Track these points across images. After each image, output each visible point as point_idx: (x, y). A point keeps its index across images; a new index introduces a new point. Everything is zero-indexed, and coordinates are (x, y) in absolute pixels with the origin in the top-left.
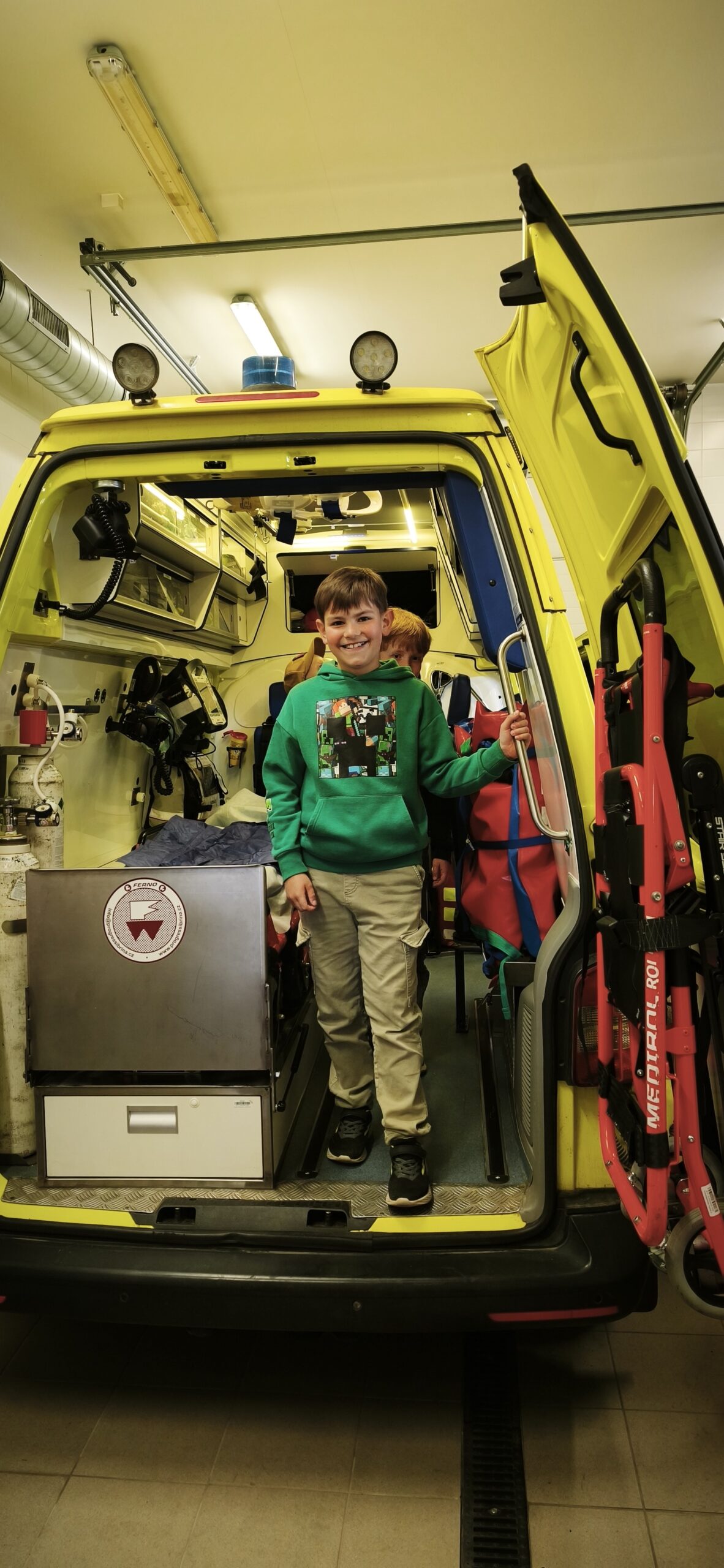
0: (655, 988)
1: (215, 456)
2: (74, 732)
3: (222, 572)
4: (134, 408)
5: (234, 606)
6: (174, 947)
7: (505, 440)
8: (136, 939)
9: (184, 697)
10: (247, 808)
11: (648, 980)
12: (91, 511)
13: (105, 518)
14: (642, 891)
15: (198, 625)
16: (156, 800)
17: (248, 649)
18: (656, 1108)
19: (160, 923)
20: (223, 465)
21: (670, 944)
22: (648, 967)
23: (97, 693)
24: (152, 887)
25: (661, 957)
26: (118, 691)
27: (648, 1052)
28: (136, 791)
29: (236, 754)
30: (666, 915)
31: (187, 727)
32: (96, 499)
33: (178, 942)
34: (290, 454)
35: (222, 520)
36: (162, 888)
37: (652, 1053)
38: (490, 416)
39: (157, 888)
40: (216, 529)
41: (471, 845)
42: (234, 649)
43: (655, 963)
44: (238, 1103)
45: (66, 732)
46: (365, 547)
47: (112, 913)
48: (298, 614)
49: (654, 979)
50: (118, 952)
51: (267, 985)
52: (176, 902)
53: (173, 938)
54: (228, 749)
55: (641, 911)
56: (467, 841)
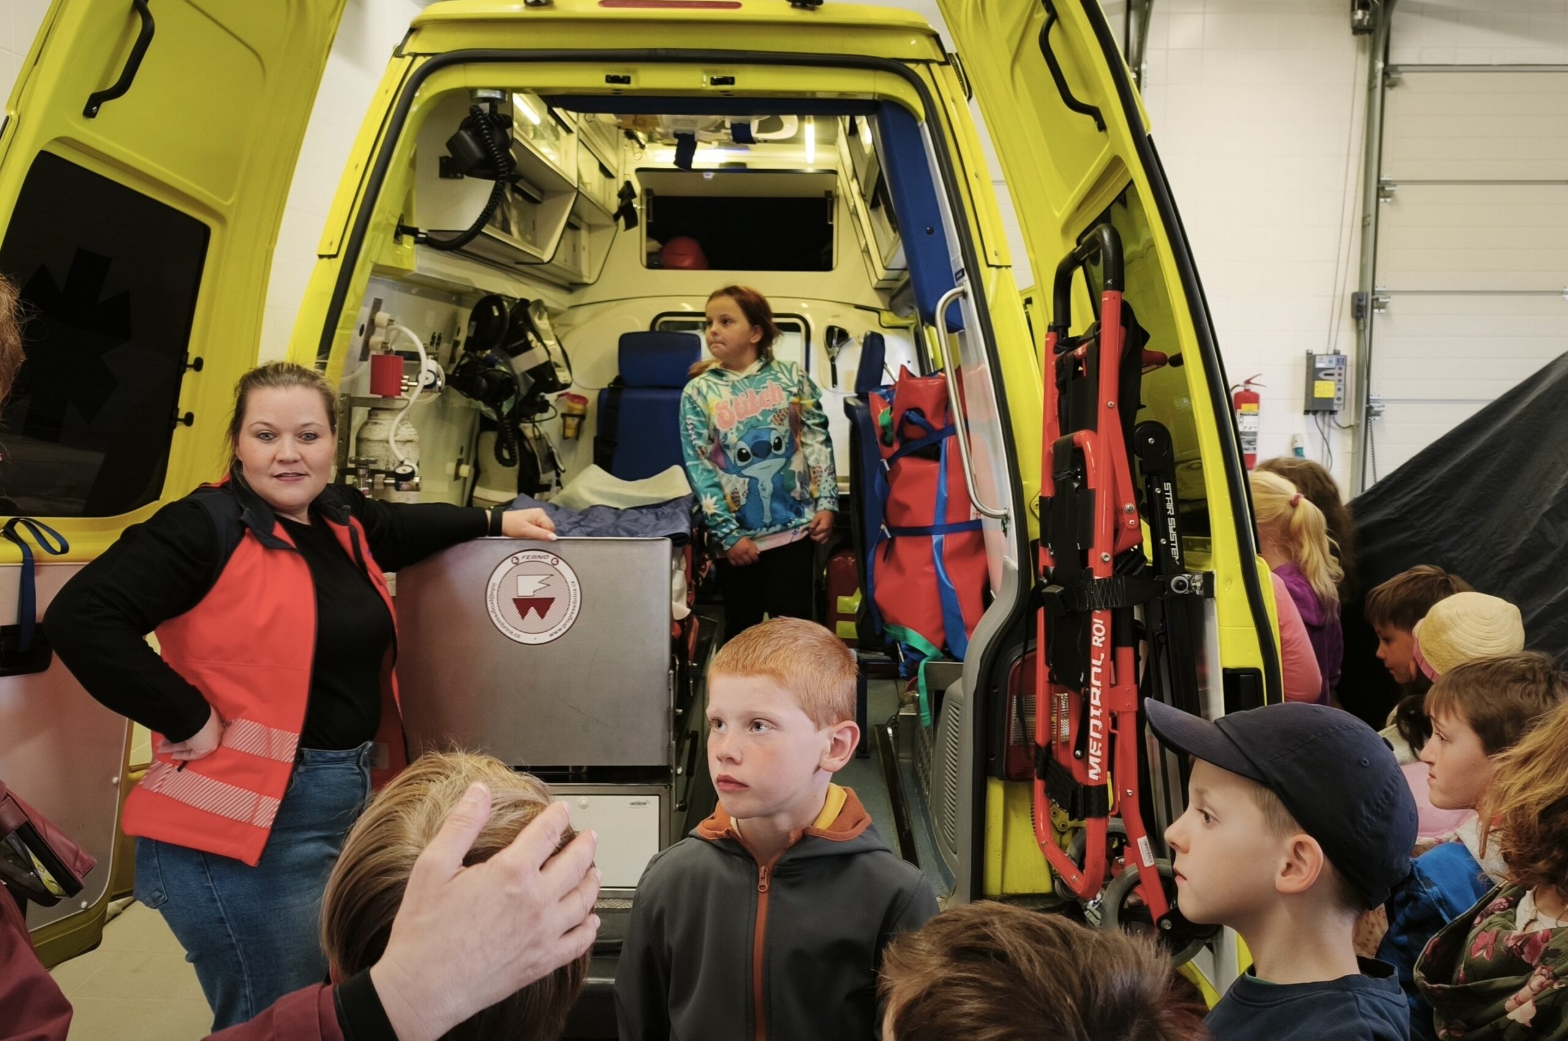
0: (1101, 645)
1: (618, 70)
2: (435, 383)
3: (579, 193)
4: (526, 8)
6: (567, 627)
7: (950, 69)
8: (523, 617)
9: (527, 346)
10: (599, 488)
11: (1094, 638)
12: (466, 125)
13: (487, 134)
14: (1091, 553)
15: (546, 257)
16: (482, 476)
17: (590, 288)
18: (1098, 760)
19: (551, 600)
20: (627, 80)
21: (1117, 604)
22: (1095, 626)
23: (433, 337)
24: (543, 560)
25: (1108, 615)
26: (452, 336)
27: (1092, 708)
28: (459, 463)
29: (572, 422)
30: (1114, 575)
31: (535, 385)
33: (571, 622)
34: (707, 72)
35: (581, 129)
36: (554, 562)
37: (1097, 708)
38: (933, 40)
39: (548, 561)
40: (573, 138)
41: (886, 531)
42: (573, 286)
43: (1102, 622)
44: (633, 804)
45: (427, 383)
46: (744, 164)
47: (496, 587)
49: (1100, 637)
50: (503, 633)
51: (671, 672)
52: (570, 576)
53: (567, 618)
54: (563, 416)
55: (1090, 572)
56: (883, 527)
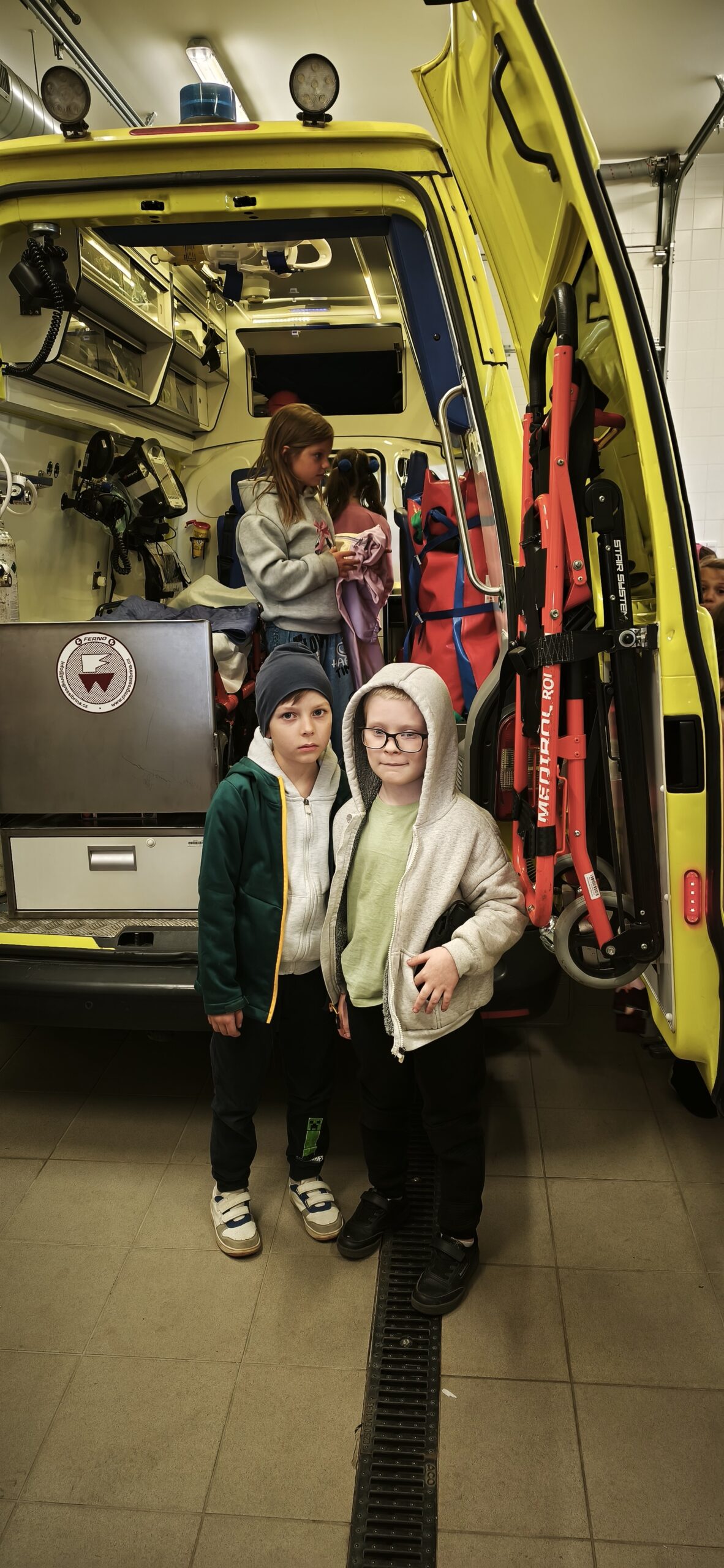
0: (550, 698)
1: (152, 196)
2: (22, 494)
3: (175, 343)
4: (66, 141)
5: (194, 386)
6: (126, 698)
7: (451, 180)
8: (88, 691)
9: (139, 477)
10: (207, 592)
11: (544, 691)
12: (28, 257)
13: (41, 264)
14: (543, 610)
15: (152, 400)
16: (117, 585)
17: (210, 435)
18: (546, 805)
19: (111, 675)
20: (160, 206)
21: (565, 658)
22: (545, 680)
23: (50, 466)
24: (102, 641)
25: (557, 670)
26: (72, 467)
27: (541, 756)
28: (97, 575)
29: (199, 544)
30: (563, 631)
31: (143, 505)
32: (32, 245)
33: (129, 694)
34: (230, 194)
35: (174, 286)
36: (111, 642)
37: (545, 757)
38: (437, 154)
39: (106, 642)
40: (168, 295)
41: (419, 617)
42: (196, 434)
43: (550, 676)
44: (191, 843)
45: (14, 494)
46: (328, 324)
47: (65, 665)
48: (262, 398)
49: (549, 691)
50: (72, 703)
51: (215, 734)
52: (126, 655)
53: (125, 690)
54: (192, 539)
55: (542, 628)
56: (417, 614)
